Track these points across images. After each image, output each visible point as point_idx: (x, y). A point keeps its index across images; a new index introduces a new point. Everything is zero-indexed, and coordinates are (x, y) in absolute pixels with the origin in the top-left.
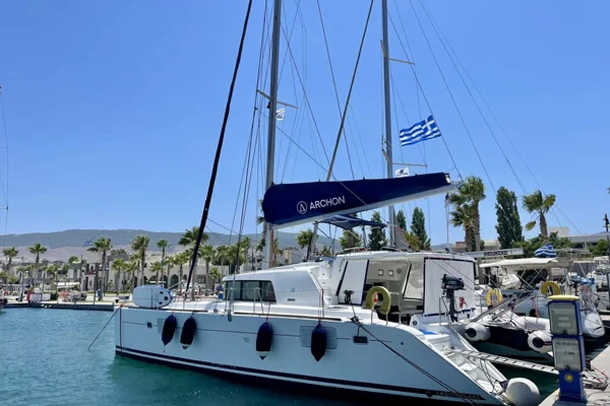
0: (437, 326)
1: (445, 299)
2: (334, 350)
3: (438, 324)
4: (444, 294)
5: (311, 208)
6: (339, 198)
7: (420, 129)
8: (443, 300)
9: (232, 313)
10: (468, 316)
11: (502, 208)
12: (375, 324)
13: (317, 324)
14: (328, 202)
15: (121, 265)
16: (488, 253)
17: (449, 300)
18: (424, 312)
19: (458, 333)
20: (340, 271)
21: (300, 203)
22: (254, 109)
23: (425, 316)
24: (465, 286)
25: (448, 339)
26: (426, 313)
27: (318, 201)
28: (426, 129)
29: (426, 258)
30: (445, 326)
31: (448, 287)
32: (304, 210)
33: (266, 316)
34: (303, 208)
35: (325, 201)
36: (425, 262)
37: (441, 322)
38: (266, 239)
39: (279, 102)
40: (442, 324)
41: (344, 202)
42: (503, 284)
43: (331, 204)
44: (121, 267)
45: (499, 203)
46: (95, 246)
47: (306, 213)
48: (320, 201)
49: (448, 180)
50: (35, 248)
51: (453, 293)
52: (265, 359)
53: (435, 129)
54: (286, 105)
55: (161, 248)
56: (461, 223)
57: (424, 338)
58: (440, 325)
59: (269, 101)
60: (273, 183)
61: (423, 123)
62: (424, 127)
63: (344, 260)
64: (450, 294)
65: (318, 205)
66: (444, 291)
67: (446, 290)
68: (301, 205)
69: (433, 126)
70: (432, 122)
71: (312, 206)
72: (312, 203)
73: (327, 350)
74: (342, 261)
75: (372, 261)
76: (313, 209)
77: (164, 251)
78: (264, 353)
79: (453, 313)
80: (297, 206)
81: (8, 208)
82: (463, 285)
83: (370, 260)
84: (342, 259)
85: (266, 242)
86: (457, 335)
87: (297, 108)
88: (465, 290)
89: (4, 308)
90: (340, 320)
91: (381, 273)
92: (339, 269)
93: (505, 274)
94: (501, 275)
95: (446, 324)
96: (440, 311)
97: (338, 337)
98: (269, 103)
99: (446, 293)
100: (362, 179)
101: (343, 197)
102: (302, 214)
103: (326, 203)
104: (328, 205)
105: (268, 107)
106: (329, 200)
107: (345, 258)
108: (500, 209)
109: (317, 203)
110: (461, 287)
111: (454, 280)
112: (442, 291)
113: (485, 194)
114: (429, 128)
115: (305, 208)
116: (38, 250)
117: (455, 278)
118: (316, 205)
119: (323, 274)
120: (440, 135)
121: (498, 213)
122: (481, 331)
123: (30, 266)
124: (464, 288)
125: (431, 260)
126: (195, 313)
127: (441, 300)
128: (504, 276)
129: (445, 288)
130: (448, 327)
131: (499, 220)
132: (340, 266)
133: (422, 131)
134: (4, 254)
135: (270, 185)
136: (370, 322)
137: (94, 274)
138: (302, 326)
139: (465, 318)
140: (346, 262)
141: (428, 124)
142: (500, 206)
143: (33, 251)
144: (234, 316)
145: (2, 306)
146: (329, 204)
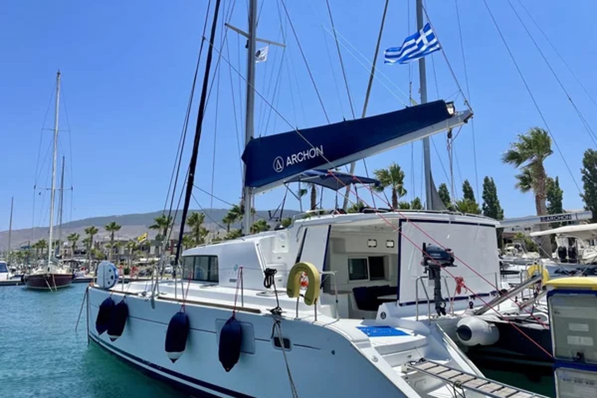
0: (411, 322)
1: (426, 280)
2: (251, 355)
3: (413, 319)
4: (426, 272)
5: (288, 163)
6: (317, 149)
7: (414, 44)
8: (422, 280)
9: (156, 299)
10: (471, 306)
11: (589, 173)
12: (300, 319)
13: (231, 315)
14: (305, 155)
15: (188, 241)
16: (546, 218)
17: (433, 281)
18: (398, 298)
19: (445, 333)
20: (298, 240)
21: (276, 159)
22: (201, 39)
23: (401, 305)
24: (456, 260)
25: (425, 343)
26: (401, 301)
27: (295, 155)
28: (421, 44)
29: (401, 221)
30: (422, 321)
31: (429, 262)
32: (281, 167)
33: (182, 303)
34: (280, 165)
35: (302, 154)
36: (400, 225)
37: (418, 315)
38: (245, 206)
39: (259, 40)
40: (421, 318)
41: (322, 153)
42: (584, 258)
43: (309, 158)
44: (188, 243)
45: (586, 167)
46: (156, 223)
47: (283, 170)
48: (297, 155)
49: (450, 111)
50: (110, 227)
51: (439, 270)
52: (176, 361)
53: (434, 41)
54: (269, 43)
55: (227, 225)
56: (530, 187)
57: (368, 345)
58: (417, 320)
59: (247, 39)
60: (252, 138)
61: (417, 36)
62: (418, 41)
63: (302, 226)
64: (434, 273)
65: (295, 159)
66: (426, 269)
67: (428, 266)
68: (278, 161)
69: (430, 38)
70: (429, 32)
71: (289, 161)
72: (288, 158)
73: (241, 354)
74: (299, 229)
75: (335, 227)
76: (290, 164)
77: (228, 227)
78: (174, 354)
79: (439, 303)
80: (274, 163)
81: (72, 189)
82: (452, 260)
83: (332, 225)
84: (300, 225)
85: (245, 209)
86: (443, 336)
87: (285, 47)
88: (454, 266)
89: (73, 283)
90: (258, 311)
91: (373, 243)
92: (296, 239)
93: (588, 246)
94: (582, 247)
95: (425, 318)
96: (417, 299)
97: (256, 337)
98: (248, 41)
99: (428, 272)
100: (343, 120)
101: (321, 147)
102: (279, 172)
103: (303, 156)
104: (305, 159)
105: (247, 47)
106: (306, 153)
107: (304, 224)
108: (586, 173)
109: (294, 157)
110: (449, 262)
111: (438, 251)
112: (423, 268)
113: (552, 149)
114: (425, 41)
115: (282, 165)
116: (113, 227)
117: (438, 249)
118: (293, 160)
119: (283, 247)
120: (439, 49)
121: (584, 179)
122: (480, 331)
123: (117, 243)
124: (454, 263)
125: (410, 223)
126: (127, 296)
127: (419, 281)
128: (586, 248)
129: (425, 263)
130: (428, 323)
131: (585, 187)
132: (297, 236)
133: (416, 47)
134: (85, 232)
135: (249, 140)
136: (295, 316)
137: (169, 250)
138: (217, 319)
139: (466, 309)
140: (304, 228)
141: (423, 37)
142: (587, 170)
143: (108, 229)
144: (158, 302)
145: (71, 282)
146: (306, 156)
